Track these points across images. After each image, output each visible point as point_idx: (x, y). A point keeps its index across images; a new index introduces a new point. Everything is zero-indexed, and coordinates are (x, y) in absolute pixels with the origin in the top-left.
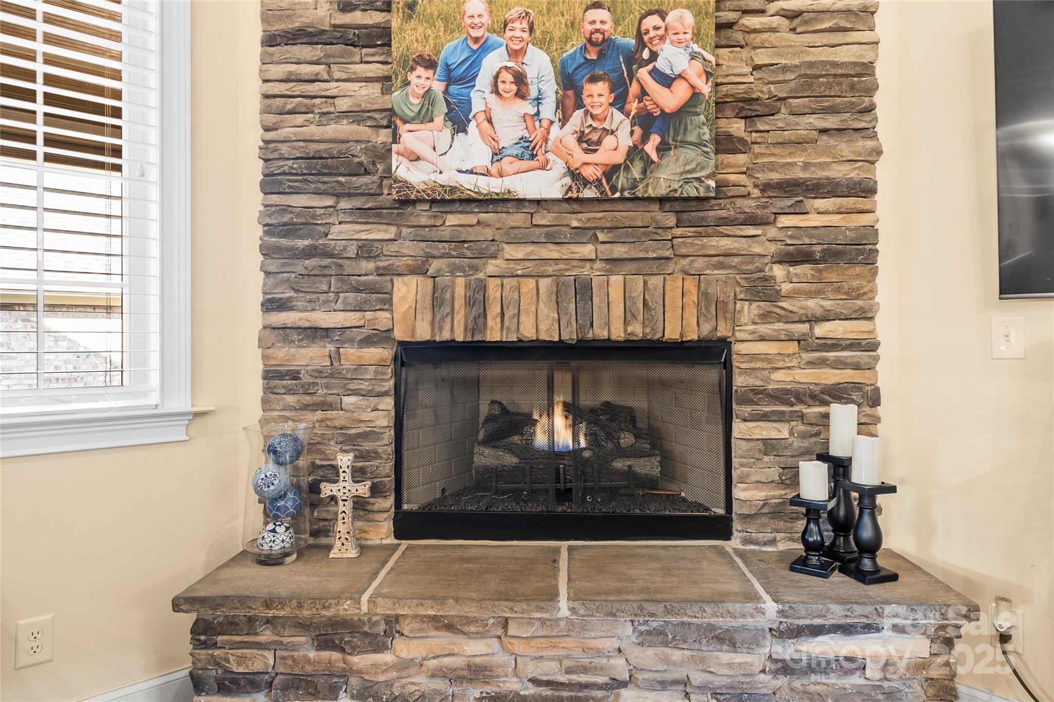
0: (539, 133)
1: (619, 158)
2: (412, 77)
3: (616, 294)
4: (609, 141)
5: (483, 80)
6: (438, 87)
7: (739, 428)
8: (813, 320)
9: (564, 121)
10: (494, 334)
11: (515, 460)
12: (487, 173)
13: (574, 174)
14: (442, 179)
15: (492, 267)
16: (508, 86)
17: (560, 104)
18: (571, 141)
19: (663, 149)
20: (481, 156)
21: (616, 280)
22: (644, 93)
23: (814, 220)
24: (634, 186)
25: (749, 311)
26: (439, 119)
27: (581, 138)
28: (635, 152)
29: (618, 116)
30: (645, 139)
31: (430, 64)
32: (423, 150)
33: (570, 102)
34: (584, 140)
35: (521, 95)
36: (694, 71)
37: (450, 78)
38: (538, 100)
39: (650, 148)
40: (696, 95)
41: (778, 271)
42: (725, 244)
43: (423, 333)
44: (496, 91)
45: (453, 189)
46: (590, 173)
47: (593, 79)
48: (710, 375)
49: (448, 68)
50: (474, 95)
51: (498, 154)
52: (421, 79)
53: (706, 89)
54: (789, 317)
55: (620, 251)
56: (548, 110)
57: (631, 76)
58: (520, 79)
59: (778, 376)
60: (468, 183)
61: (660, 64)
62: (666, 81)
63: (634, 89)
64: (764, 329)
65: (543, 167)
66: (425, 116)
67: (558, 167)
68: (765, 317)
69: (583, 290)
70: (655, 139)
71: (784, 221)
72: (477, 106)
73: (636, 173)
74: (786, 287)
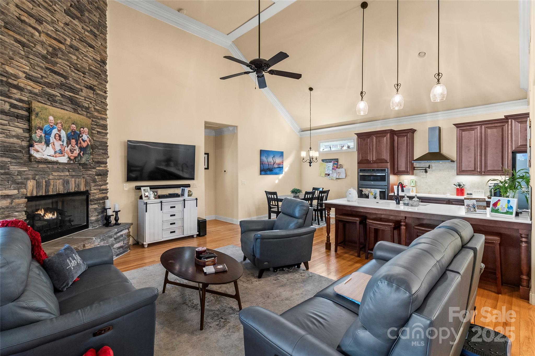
0: (63, 148)
1: (76, 155)
2: (37, 131)
3: (73, 183)
4: (75, 151)
5: (53, 135)
6: (43, 135)
7: (91, 207)
8: (101, 186)
9: (68, 146)
10: (51, 193)
11: (46, 223)
12: (53, 156)
13: (69, 158)
14: (44, 157)
15: (51, 177)
16: (58, 138)
17: (67, 143)
18: (69, 151)
19: (83, 154)
20: (52, 153)
21: (73, 179)
22: (80, 143)
23: (101, 168)
24: (79, 161)
25: (93, 184)
26: (43, 143)
27: (70, 151)
28: (79, 154)
29: (77, 147)
30: (80, 152)
31: (41, 129)
32: (40, 150)
33: (69, 143)
34: (72, 151)
35: (60, 140)
36: (87, 140)
37: (46, 133)
38: (63, 142)
39: (81, 154)
40: (88, 144)
41: (96, 177)
42: (90, 172)
43: (35, 194)
44: (55, 138)
45: (46, 160)
46: (72, 158)
47: (73, 139)
48: (84, 197)
49: (45, 131)
50: (51, 138)
51: (55, 152)
52: (39, 133)
53: (89, 144)
54: (98, 185)
55: (74, 173)
56: (65, 144)
57: (79, 139)
58: (60, 136)
59: (97, 196)
60: (49, 158)
61: (83, 138)
62: (84, 141)
63: (79, 142)
64: (95, 188)
65: (64, 156)
66: (40, 142)
67: (67, 156)
68: (95, 186)
69: (68, 182)
70: (82, 152)
71: (98, 168)
72: (51, 141)
73: (79, 159)
74: (97, 180)
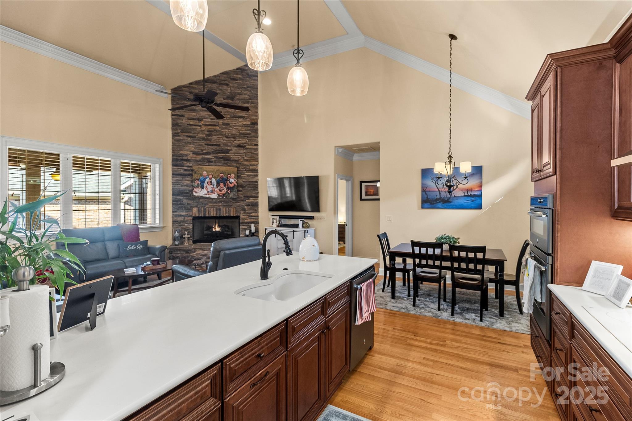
0: (214, 189)
1: (225, 193)
2: (196, 182)
3: (224, 210)
4: (223, 191)
5: (206, 182)
6: (199, 183)
7: (241, 227)
8: (251, 213)
9: (217, 188)
10: (207, 215)
11: (210, 233)
12: (207, 194)
13: (218, 195)
14: (200, 195)
15: (207, 206)
16: (209, 183)
17: (217, 186)
18: (218, 190)
19: (230, 192)
20: (206, 192)
21: (224, 208)
22: (228, 185)
23: (250, 201)
24: (227, 196)
25: (242, 212)
26: (200, 187)
27: (220, 190)
28: (227, 192)
29: (225, 187)
30: (228, 190)
31: (198, 180)
32: (197, 191)
33: (218, 185)
34: (220, 191)
35: (211, 184)
36: (234, 182)
37: (201, 182)
38: (214, 185)
39: (229, 192)
40: (235, 185)
41: (246, 207)
42: (239, 204)
43: (197, 215)
44: (208, 184)
45: (202, 196)
46: (221, 194)
47: (221, 183)
48: (237, 220)
49: (201, 181)
50: (205, 184)
51: (208, 192)
52: (197, 182)
53: (236, 184)
54: (247, 213)
55: (225, 204)
56: (215, 186)
57: (226, 182)
58: (211, 182)
59: (246, 220)
60: (204, 195)
61: (230, 181)
62: (231, 183)
63: (227, 184)
64: (244, 214)
65: (214, 194)
66: (197, 187)
67: (217, 194)
68: (244, 213)
69: (220, 210)
70: (230, 190)
71: (247, 201)
72: (205, 186)
73: (227, 195)
74: (247, 209)
